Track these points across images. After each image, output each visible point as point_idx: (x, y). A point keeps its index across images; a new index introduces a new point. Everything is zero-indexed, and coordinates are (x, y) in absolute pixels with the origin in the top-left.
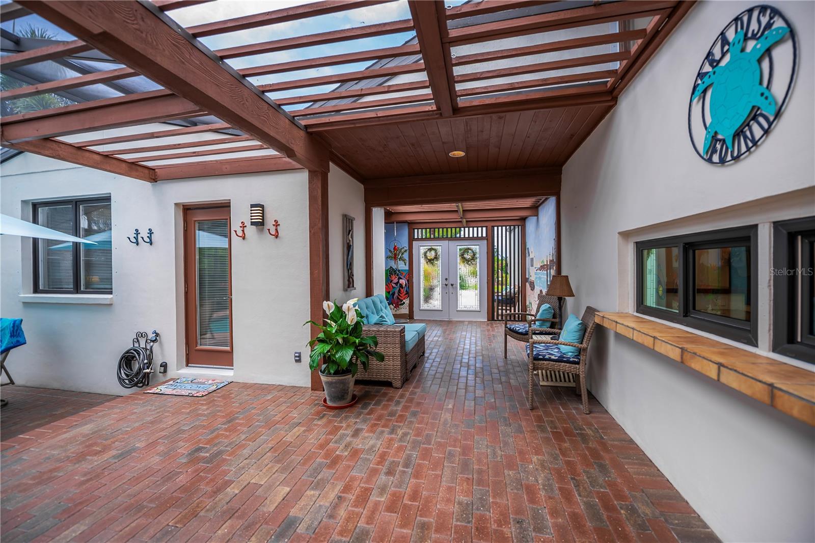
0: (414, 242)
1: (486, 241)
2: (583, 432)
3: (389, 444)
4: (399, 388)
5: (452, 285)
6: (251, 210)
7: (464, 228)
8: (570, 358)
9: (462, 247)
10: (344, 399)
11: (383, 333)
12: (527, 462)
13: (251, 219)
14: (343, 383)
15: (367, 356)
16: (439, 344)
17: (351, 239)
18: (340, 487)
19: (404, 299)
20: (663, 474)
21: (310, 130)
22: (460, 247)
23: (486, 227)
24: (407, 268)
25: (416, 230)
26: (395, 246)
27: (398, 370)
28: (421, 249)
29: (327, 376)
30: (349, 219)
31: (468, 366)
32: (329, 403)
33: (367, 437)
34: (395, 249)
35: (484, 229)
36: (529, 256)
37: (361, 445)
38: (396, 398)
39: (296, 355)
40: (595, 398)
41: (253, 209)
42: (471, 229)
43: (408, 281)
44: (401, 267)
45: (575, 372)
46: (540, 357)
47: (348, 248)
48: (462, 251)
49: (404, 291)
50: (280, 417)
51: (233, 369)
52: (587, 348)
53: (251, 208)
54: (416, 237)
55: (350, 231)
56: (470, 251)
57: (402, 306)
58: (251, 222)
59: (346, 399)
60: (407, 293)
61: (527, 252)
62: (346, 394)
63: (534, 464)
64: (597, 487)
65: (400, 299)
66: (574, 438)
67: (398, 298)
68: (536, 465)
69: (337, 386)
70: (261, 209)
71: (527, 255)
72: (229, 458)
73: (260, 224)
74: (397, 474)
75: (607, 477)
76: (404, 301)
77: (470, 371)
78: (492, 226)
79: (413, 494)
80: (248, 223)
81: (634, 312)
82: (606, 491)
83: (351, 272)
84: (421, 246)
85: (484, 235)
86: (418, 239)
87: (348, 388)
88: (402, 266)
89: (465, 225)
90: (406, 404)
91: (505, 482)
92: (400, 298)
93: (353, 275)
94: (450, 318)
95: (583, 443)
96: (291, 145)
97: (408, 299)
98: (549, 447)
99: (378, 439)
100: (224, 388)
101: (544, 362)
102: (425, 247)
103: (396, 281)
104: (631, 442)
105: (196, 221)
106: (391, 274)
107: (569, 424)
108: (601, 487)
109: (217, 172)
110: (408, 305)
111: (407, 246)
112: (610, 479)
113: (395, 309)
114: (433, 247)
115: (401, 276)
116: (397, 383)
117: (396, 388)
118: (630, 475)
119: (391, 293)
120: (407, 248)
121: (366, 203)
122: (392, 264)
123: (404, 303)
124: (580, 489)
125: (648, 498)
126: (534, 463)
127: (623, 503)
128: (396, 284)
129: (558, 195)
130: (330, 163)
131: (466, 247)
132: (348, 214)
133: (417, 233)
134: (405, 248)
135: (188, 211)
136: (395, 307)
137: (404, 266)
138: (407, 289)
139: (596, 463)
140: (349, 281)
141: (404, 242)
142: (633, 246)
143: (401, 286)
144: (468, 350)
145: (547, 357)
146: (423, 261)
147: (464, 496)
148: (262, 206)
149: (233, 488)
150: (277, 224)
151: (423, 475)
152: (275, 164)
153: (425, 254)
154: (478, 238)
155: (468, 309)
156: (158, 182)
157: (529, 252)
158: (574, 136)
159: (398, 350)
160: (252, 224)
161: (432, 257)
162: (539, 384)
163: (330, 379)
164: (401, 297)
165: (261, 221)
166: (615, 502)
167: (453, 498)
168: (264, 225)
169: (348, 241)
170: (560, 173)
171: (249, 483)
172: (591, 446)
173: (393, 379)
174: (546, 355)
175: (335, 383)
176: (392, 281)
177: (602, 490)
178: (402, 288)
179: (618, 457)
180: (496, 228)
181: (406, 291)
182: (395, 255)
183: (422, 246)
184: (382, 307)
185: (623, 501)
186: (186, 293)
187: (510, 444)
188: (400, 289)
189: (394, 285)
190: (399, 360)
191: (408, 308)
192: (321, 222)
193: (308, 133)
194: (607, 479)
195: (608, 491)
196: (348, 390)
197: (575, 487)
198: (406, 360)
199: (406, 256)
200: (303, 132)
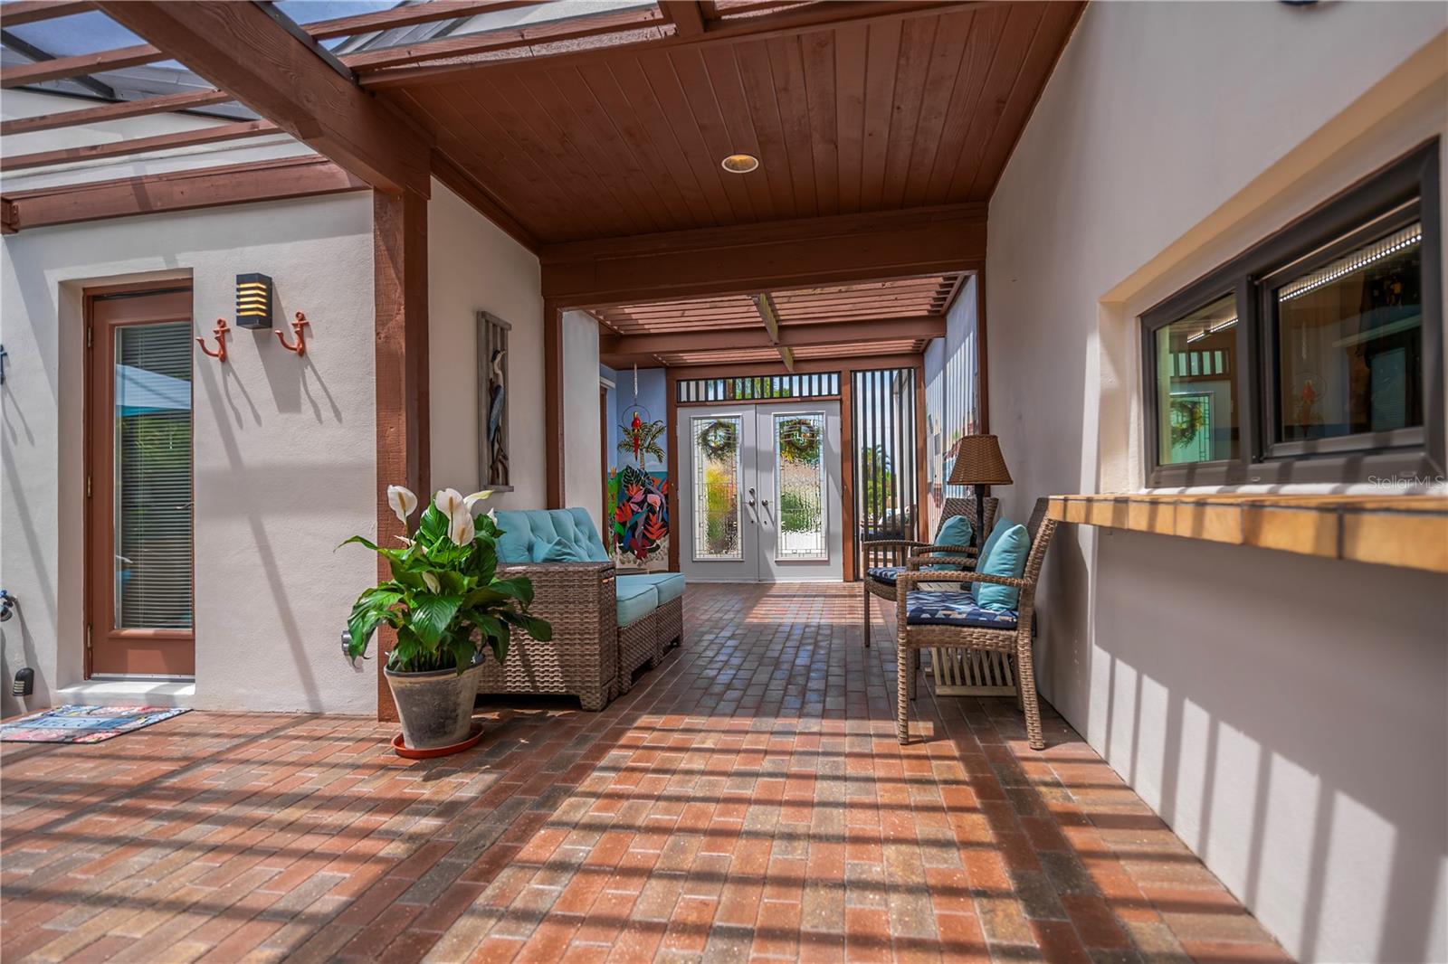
0: (679, 411)
1: (837, 405)
2: (1023, 788)
3: (524, 831)
4: (595, 711)
5: (765, 504)
6: (239, 290)
7: (791, 376)
8: (996, 615)
9: (786, 418)
10: (445, 733)
11: (557, 577)
12: (870, 859)
13: (239, 311)
14: (444, 692)
15: (505, 626)
16: (720, 625)
17: (500, 372)
18: (350, 936)
19: (658, 538)
20: (1215, 877)
21: (364, 82)
22: (781, 419)
23: (839, 373)
24: (663, 468)
25: (684, 385)
26: (636, 419)
27: (595, 666)
28: (695, 424)
29: (399, 676)
30: (494, 325)
31: (777, 663)
32: (409, 746)
33: (474, 817)
34: (635, 423)
35: (835, 378)
36: (932, 432)
37: (451, 835)
38: (583, 731)
39: (345, 636)
40: (1062, 717)
41: (242, 286)
42: (805, 378)
43: (666, 496)
44: (650, 466)
45: (1007, 650)
46: (924, 616)
47: (493, 392)
48: (786, 428)
49: (657, 520)
50: (271, 780)
51: (193, 681)
52: (1034, 587)
53: (238, 283)
54: (684, 398)
55: (496, 353)
56: (803, 428)
57: (653, 555)
58: (238, 317)
59: (452, 733)
60: (665, 524)
61: (928, 426)
62: (450, 721)
63: (885, 862)
64: (1042, 913)
65: (648, 538)
66: (999, 802)
67: (644, 536)
68: (890, 865)
69: (427, 699)
70: (264, 287)
71: (928, 431)
72: (83, 877)
73: (263, 322)
74: (518, 899)
75: (1071, 888)
76: (658, 542)
77: (778, 674)
78: (851, 371)
79: (545, 947)
80: (231, 323)
81: (1140, 487)
82: (1064, 920)
83: (500, 449)
84: (695, 419)
85: (835, 391)
86: (688, 404)
87: (456, 705)
88: (653, 464)
89: (791, 370)
90: (601, 742)
91: (802, 909)
92: (648, 535)
93: (505, 457)
94: (761, 578)
95: (1020, 813)
96: (305, 102)
97: (667, 537)
98: (933, 823)
99: (500, 820)
100: (164, 723)
101: (934, 627)
102: (704, 421)
103: (639, 497)
104: (1140, 805)
105: (114, 325)
106: (629, 482)
107: (991, 773)
108: (1053, 914)
109: (159, 204)
110: (666, 551)
111: (664, 419)
112: (1077, 891)
113: (638, 561)
114: (722, 420)
115: (650, 487)
116: (593, 699)
117: (590, 710)
118: (1130, 880)
119: (628, 525)
120: (664, 424)
121: (545, 299)
122: (631, 460)
123: (658, 547)
124: (997, 919)
125: (1175, 935)
126: (887, 860)
127: (1107, 950)
128: (641, 504)
129: (980, 267)
130: (431, 177)
131: (793, 418)
132: (489, 311)
133: (688, 391)
134: (660, 424)
135: (97, 303)
136: (638, 557)
137: (657, 463)
138: (665, 518)
139: (1044, 855)
140: (494, 468)
141: (655, 412)
142: (1134, 327)
143: (651, 509)
144: (785, 635)
145: (940, 614)
146: (698, 451)
147: (682, 948)
148: (267, 281)
149: (50, 951)
150: (302, 326)
151: (586, 899)
152: (298, 179)
153: (705, 435)
154: (820, 399)
155: (801, 558)
156: (21, 232)
157: (931, 424)
158: (1005, 103)
159: (594, 619)
160: (242, 321)
161: (720, 442)
162: (934, 692)
163: (407, 682)
164: (652, 534)
165: (264, 314)
166: (1086, 949)
167: (651, 954)
168: (271, 326)
169: (491, 376)
170: (983, 215)
171: (104, 936)
172: (1038, 817)
173: (582, 688)
174: (938, 610)
175: (421, 692)
176: (631, 498)
177: (1054, 919)
178: (654, 513)
179: (1104, 840)
180: (859, 376)
181: (663, 519)
182: (636, 439)
183: (698, 419)
184: (580, 534)
185: (1106, 945)
186: (89, 500)
187: (836, 821)
188: (648, 517)
189: (635, 507)
190: (596, 641)
191: (666, 558)
192: (403, 311)
193: (362, 88)
194: (1069, 891)
195: (1068, 920)
196: (455, 710)
197: (984, 913)
198: (619, 647)
199: (661, 441)
200: (349, 84)
